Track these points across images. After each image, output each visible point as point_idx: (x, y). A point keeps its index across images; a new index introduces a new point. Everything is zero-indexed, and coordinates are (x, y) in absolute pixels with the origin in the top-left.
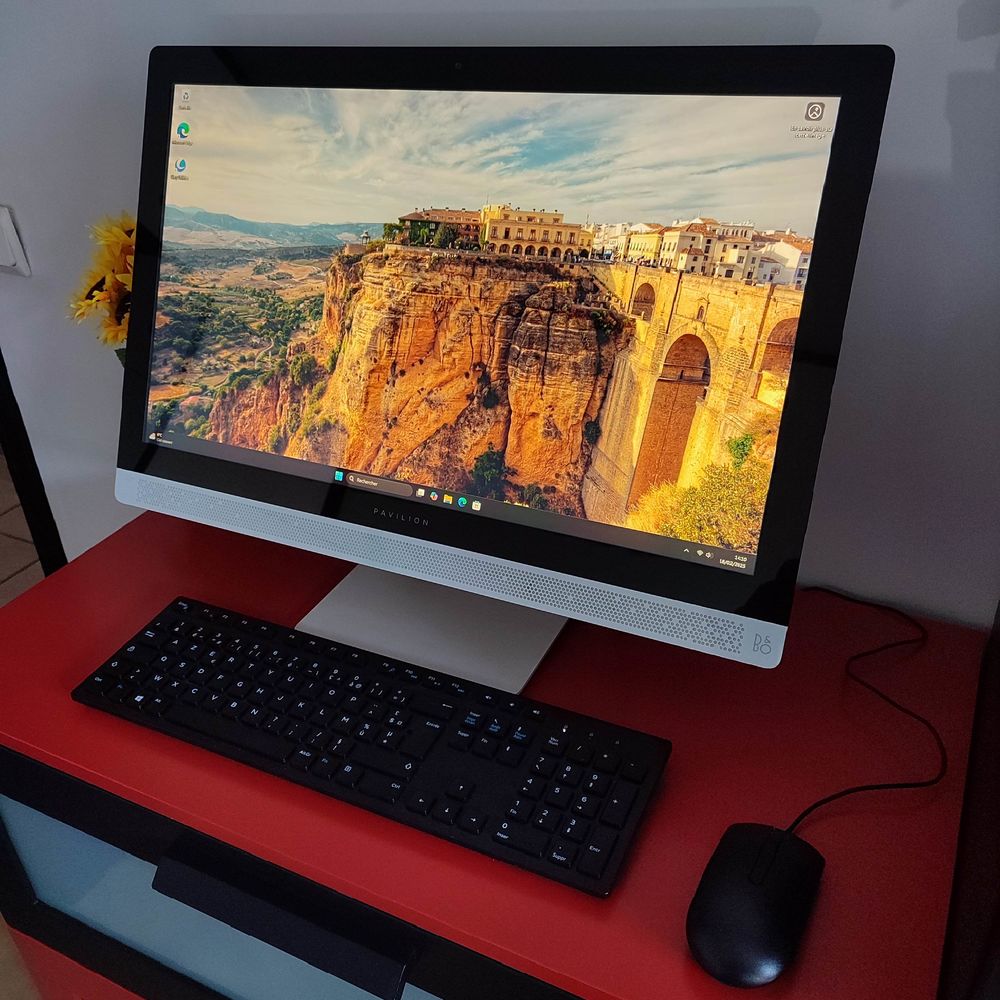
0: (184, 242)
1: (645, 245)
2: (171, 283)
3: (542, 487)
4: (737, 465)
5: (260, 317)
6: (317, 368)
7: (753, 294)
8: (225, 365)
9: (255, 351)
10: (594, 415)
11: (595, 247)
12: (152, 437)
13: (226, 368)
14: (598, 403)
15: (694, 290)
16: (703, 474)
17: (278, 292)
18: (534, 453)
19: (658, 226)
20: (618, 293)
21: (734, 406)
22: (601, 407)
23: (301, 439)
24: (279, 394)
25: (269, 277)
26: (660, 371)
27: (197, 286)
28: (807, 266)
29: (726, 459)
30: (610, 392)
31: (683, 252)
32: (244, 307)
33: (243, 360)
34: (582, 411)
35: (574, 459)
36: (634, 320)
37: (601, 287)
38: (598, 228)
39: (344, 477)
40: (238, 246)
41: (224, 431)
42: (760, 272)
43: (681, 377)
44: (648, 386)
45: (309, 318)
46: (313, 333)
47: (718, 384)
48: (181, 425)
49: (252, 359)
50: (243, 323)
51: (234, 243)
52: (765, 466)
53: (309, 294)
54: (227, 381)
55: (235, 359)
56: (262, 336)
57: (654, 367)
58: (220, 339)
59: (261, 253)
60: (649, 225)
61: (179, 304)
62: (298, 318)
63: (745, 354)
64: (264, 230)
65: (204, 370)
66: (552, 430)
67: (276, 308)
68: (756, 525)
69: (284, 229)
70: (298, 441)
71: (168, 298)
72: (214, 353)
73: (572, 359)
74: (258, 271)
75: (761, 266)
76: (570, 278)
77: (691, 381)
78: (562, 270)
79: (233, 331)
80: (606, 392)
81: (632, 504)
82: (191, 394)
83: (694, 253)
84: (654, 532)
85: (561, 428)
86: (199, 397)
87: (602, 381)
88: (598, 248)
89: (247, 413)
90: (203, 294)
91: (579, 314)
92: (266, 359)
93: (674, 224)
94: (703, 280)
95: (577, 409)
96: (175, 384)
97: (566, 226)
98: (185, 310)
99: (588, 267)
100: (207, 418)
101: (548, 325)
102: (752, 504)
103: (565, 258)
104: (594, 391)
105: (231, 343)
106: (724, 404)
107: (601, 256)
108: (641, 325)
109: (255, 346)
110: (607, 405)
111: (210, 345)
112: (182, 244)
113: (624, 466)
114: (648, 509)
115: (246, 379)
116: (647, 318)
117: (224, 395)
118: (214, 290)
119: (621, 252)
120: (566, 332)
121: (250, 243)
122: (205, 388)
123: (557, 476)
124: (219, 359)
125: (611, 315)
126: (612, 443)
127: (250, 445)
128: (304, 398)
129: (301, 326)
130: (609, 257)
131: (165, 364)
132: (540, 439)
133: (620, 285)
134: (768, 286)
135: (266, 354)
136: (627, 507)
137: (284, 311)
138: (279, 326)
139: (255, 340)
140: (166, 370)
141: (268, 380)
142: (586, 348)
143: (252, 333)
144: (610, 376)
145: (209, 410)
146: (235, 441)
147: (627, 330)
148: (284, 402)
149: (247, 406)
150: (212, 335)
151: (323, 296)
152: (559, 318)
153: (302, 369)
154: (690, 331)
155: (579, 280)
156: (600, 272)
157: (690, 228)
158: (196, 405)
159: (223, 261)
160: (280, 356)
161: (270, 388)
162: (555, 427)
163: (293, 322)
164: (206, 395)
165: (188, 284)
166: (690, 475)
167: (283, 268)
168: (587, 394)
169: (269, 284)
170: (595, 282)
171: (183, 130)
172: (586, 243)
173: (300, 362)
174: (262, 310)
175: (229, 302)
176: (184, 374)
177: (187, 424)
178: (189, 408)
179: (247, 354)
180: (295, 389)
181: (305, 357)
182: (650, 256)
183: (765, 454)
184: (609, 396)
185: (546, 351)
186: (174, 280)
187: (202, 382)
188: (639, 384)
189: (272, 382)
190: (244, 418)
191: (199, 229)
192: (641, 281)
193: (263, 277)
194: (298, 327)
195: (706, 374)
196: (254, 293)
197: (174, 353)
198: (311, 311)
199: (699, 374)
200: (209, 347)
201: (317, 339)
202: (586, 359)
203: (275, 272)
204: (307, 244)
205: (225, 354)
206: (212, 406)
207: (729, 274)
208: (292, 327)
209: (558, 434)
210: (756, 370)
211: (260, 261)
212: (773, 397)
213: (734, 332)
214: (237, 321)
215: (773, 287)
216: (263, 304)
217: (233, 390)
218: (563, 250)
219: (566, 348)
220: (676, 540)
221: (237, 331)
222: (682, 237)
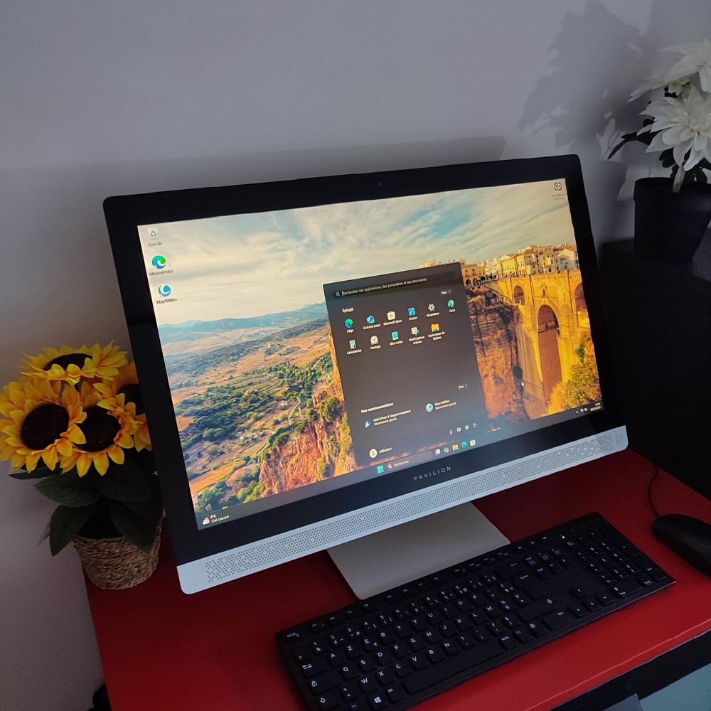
0: (190, 350)
1: (509, 266)
2: (185, 389)
3: (503, 414)
4: (582, 361)
5: (282, 385)
6: (340, 404)
7: (562, 277)
8: (261, 433)
9: (286, 412)
10: (515, 363)
11: (487, 273)
12: (206, 522)
13: (263, 435)
14: (515, 356)
15: (538, 282)
16: (571, 371)
17: (292, 363)
18: (493, 397)
19: (513, 255)
20: (505, 294)
21: (572, 333)
22: (517, 357)
23: (344, 459)
24: (316, 434)
25: (280, 355)
26: (538, 328)
27: (214, 383)
28: (577, 259)
29: (578, 359)
30: (519, 347)
31: (528, 264)
32: (266, 383)
33: (277, 423)
34: (509, 363)
35: (514, 391)
36: (517, 306)
37: (497, 294)
38: (485, 264)
39: (385, 468)
40: (244, 340)
41: (277, 484)
42: (561, 266)
43: (547, 327)
44: (534, 338)
45: (323, 373)
46: (330, 381)
47: (563, 325)
48: (234, 499)
49: (285, 419)
50: (269, 396)
51: (240, 338)
52: (592, 356)
53: (318, 356)
54: (268, 444)
55: (269, 425)
56: (288, 398)
57: (534, 327)
58: (251, 415)
59: (268, 339)
60: (509, 255)
61: (200, 402)
62: (314, 376)
63: (568, 307)
64: (266, 321)
65: (242, 445)
66: (498, 381)
67: (294, 375)
68: (598, 386)
69: (282, 317)
70: (342, 461)
71: (186, 402)
72: (248, 428)
73: (495, 337)
74: (269, 353)
75: (561, 263)
76: (480, 294)
77: (552, 328)
78: (474, 291)
79: (261, 405)
80: (516, 348)
81: (547, 401)
82: (235, 469)
83: (533, 265)
84: (562, 410)
85: (502, 377)
86: (244, 468)
87: (513, 343)
88: (488, 274)
89: (293, 460)
90: (221, 387)
91: (490, 311)
92: (297, 414)
93: (519, 252)
94: (540, 276)
95: (507, 363)
96: (215, 469)
97: (469, 266)
98: (208, 405)
99: (487, 285)
100: (258, 481)
101: (477, 323)
102: (594, 377)
103: (474, 284)
104: (511, 350)
105: (262, 414)
106: (568, 334)
107: (491, 277)
108: (521, 307)
109: (284, 409)
110: (520, 356)
111: (242, 423)
112: (187, 354)
113: (539, 384)
114: (555, 400)
115: (286, 436)
116: (523, 303)
117: (268, 456)
118: (232, 380)
119: (500, 272)
120: (487, 323)
121: (255, 334)
122: (248, 459)
123: (509, 404)
124: (254, 431)
125: (506, 307)
126: (528, 374)
127: (304, 482)
128: (338, 429)
129: (319, 380)
130: (495, 277)
131: (200, 455)
132: (494, 388)
133: (505, 290)
134: (566, 271)
135: (297, 410)
136: (546, 404)
137: (301, 374)
138: (301, 386)
139: (282, 404)
140: (203, 461)
141: (304, 429)
142: (500, 329)
143: (279, 400)
144: (516, 339)
145: (258, 474)
146: (290, 486)
147: (516, 312)
148: (322, 438)
149: (292, 455)
150: (241, 415)
151: (329, 353)
152: (482, 317)
153: (329, 409)
154: (542, 304)
155: (485, 294)
156: (493, 286)
157: (527, 252)
158: (243, 475)
159: (233, 355)
160: (309, 408)
161: (308, 433)
162: (499, 378)
163: (312, 379)
164: (251, 463)
165: (204, 384)
166: (566, 375)
167: (291, 343)
168: (509, 353)
169: (282, 360)
170: (493, 292)
171: (159, 262)
172: (482, 273)
173: (326, 405)
174: (282, 380)
175: (251, 384)
176: (223, 456)
177: (239, 495)
178: (237, 481)
179: (279, 417)
180: (328, 425)
181: (329, 400)
182: (514, 271)
183: (590, 350)
184: (519, 350)
185: (481, 337)
186: (188, 385)
187: (245, 455)
188: (530, 338)
189: (307, 429)
190: (292, 465)
191: (201, 337)
192: (514, 285)
193: (275, 355)
194: (316, 381)
195: (556, 322)
196: (271, 370)
197: (207, 444)
198: (323, 367)
199: (553, 323)
200: (242, 425)
201: (334, 384)
202: (502, 335)
203: (285, 349)
204: (305, 322)
205: (259, 424)
206: (259, 470)
207: (550, 270)
208: (312, 383)
209: (502, 381)
210: (575, 313)
211: (268, 345)
212: (585, 322)
213: (561, 298)
214: (262, 397)
215: (568, 271)
216: (281, 376)
217: (275, 450)
218: (471, 280)
219: (490, 332)
220: (571, 409)
221: (263, 403)
222: (525, 257)
